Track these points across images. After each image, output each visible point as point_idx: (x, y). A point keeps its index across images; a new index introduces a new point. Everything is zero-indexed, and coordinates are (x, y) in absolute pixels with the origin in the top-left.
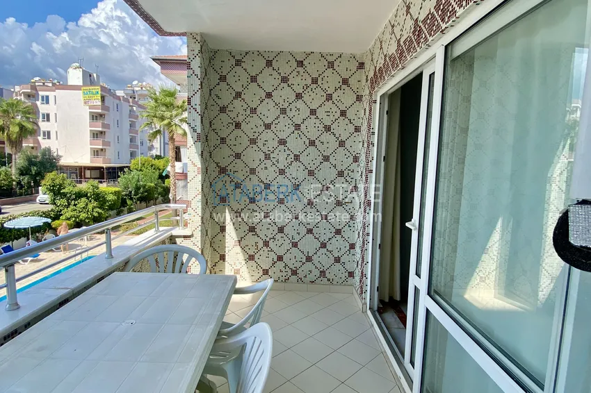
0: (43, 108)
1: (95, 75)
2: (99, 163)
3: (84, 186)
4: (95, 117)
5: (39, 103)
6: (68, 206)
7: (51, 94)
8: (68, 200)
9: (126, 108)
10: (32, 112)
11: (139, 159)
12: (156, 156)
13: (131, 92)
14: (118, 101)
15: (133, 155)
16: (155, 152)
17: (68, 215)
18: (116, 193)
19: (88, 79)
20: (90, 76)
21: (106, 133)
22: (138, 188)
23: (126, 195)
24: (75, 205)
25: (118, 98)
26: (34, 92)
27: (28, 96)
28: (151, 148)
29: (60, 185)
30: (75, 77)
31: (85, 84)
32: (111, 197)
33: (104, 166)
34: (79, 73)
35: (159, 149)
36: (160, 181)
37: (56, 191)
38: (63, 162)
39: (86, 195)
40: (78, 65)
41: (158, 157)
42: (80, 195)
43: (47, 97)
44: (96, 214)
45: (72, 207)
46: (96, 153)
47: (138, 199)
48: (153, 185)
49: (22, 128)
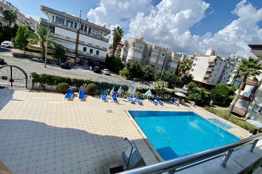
0: (195, 62)
1: (216, 52)
2: (205, 82)
3: (199, 89)
4: (210, 67)
5: (194, 60)
6: (192, 94)
7: (199, 58)
8: (192, 92)
9: (224, 64)
10: (191, 63)
11: (221, 84)
12: (229, 84)
13: (228, 58)
14: (221, 62)
15: (219, 82)
17: (191, 96)
18: (209, 95)
19: (213, 53)
20: (214, 52)
21: (212, 73)
22: (217, 95)
23: (211, 96)
24: (194, 94)
25: (222, 60)
26: (194, 57)
27: (192, 58)
28: (228, 81)
29: (192, 87)
30: (209, 52)
31: (211, 55)
32: (207, 96)
33: (206, 83)
34: (211, 51)
35: (231, 82)
36: (228, 95)
37: (190, 88)
38: (194, 79)
39: (199, 92)
40: (211, 48)
41: (230, 85)
42: (197, 91)
43: (197, 59)
44: (199, 99)
45: (193, 94)
46: (205, 78)
47: (215, 99)
48: (224, 96)
49: (188, 67)
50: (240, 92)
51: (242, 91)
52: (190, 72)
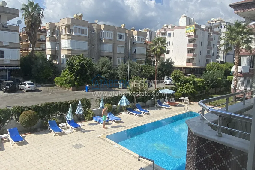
0: (168, 39)
1: (192, 19)
2: (190, 66)
3: (187, 77)
4: (190, 41)
5: (166, 37)
6: (180, 86)
7: (172, 32)
8: (181, 83)
9: (206, 34)
10: (163, 42)
11: (211, 63)
12: (221, 61)
13: (209, 25)
14: (202, 32)
15: (208, 61)
16: (220, 60)
17: (180, 90)
18: (202, 82)
19: (189, 22)
20: (190, 19)
21: (195, 50)
22: (212, 81)
23: (206, 84)
24: (184, 86)
25: (203, 29)
26: (165, 32)
27: (163, 34)
28: (218, 57)
29: (178, 76)
30: (183, 22)
31: (187, 25)
32: (200, 84)
33: (193, 67)
34: (185, 19)
35: (222, 58)
36: (225, 77)
37: (176, 79)
38: (175, 65)
39: (189, 82)
40: (184, 15)
41: (222, 62)
42: (186, 82)
43: (170, 33)
44: (192, 92)
45: (182, 87)
46: (189, 60)
47: (212, 86)
48: (220, 79)
49: (161, 49)
50: (237, 68)
51: (239, 67)
52: (167, 56)
